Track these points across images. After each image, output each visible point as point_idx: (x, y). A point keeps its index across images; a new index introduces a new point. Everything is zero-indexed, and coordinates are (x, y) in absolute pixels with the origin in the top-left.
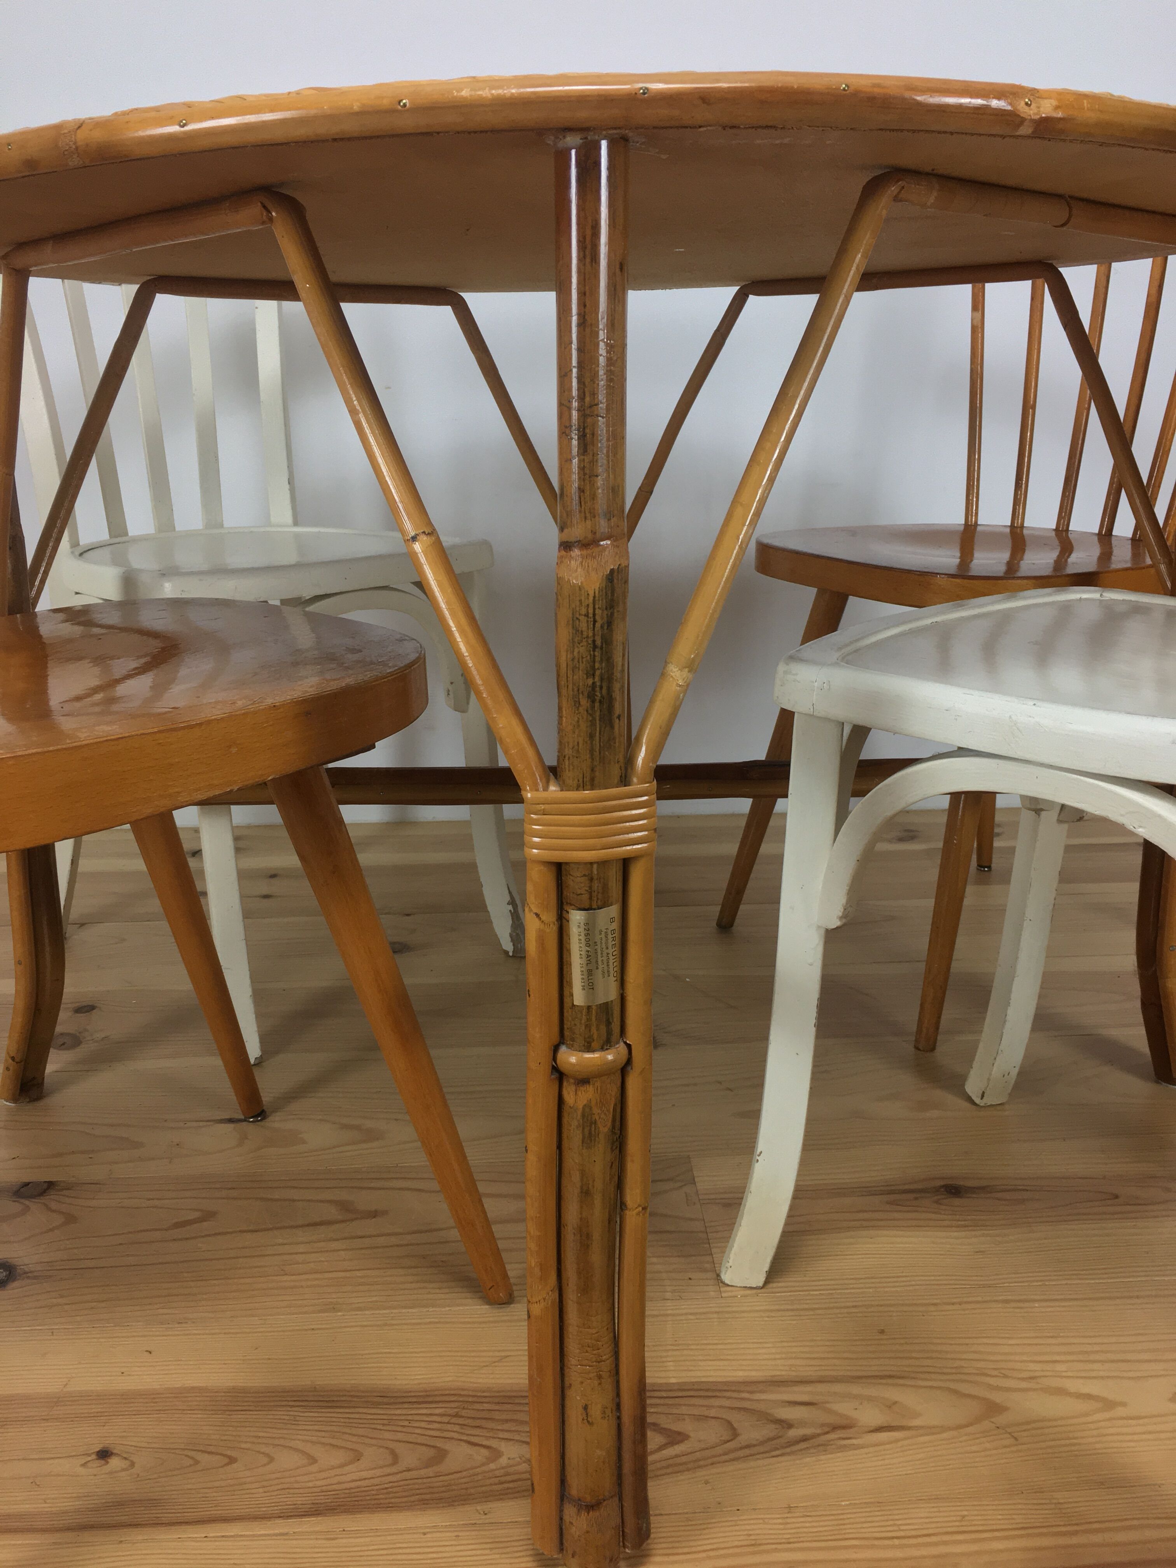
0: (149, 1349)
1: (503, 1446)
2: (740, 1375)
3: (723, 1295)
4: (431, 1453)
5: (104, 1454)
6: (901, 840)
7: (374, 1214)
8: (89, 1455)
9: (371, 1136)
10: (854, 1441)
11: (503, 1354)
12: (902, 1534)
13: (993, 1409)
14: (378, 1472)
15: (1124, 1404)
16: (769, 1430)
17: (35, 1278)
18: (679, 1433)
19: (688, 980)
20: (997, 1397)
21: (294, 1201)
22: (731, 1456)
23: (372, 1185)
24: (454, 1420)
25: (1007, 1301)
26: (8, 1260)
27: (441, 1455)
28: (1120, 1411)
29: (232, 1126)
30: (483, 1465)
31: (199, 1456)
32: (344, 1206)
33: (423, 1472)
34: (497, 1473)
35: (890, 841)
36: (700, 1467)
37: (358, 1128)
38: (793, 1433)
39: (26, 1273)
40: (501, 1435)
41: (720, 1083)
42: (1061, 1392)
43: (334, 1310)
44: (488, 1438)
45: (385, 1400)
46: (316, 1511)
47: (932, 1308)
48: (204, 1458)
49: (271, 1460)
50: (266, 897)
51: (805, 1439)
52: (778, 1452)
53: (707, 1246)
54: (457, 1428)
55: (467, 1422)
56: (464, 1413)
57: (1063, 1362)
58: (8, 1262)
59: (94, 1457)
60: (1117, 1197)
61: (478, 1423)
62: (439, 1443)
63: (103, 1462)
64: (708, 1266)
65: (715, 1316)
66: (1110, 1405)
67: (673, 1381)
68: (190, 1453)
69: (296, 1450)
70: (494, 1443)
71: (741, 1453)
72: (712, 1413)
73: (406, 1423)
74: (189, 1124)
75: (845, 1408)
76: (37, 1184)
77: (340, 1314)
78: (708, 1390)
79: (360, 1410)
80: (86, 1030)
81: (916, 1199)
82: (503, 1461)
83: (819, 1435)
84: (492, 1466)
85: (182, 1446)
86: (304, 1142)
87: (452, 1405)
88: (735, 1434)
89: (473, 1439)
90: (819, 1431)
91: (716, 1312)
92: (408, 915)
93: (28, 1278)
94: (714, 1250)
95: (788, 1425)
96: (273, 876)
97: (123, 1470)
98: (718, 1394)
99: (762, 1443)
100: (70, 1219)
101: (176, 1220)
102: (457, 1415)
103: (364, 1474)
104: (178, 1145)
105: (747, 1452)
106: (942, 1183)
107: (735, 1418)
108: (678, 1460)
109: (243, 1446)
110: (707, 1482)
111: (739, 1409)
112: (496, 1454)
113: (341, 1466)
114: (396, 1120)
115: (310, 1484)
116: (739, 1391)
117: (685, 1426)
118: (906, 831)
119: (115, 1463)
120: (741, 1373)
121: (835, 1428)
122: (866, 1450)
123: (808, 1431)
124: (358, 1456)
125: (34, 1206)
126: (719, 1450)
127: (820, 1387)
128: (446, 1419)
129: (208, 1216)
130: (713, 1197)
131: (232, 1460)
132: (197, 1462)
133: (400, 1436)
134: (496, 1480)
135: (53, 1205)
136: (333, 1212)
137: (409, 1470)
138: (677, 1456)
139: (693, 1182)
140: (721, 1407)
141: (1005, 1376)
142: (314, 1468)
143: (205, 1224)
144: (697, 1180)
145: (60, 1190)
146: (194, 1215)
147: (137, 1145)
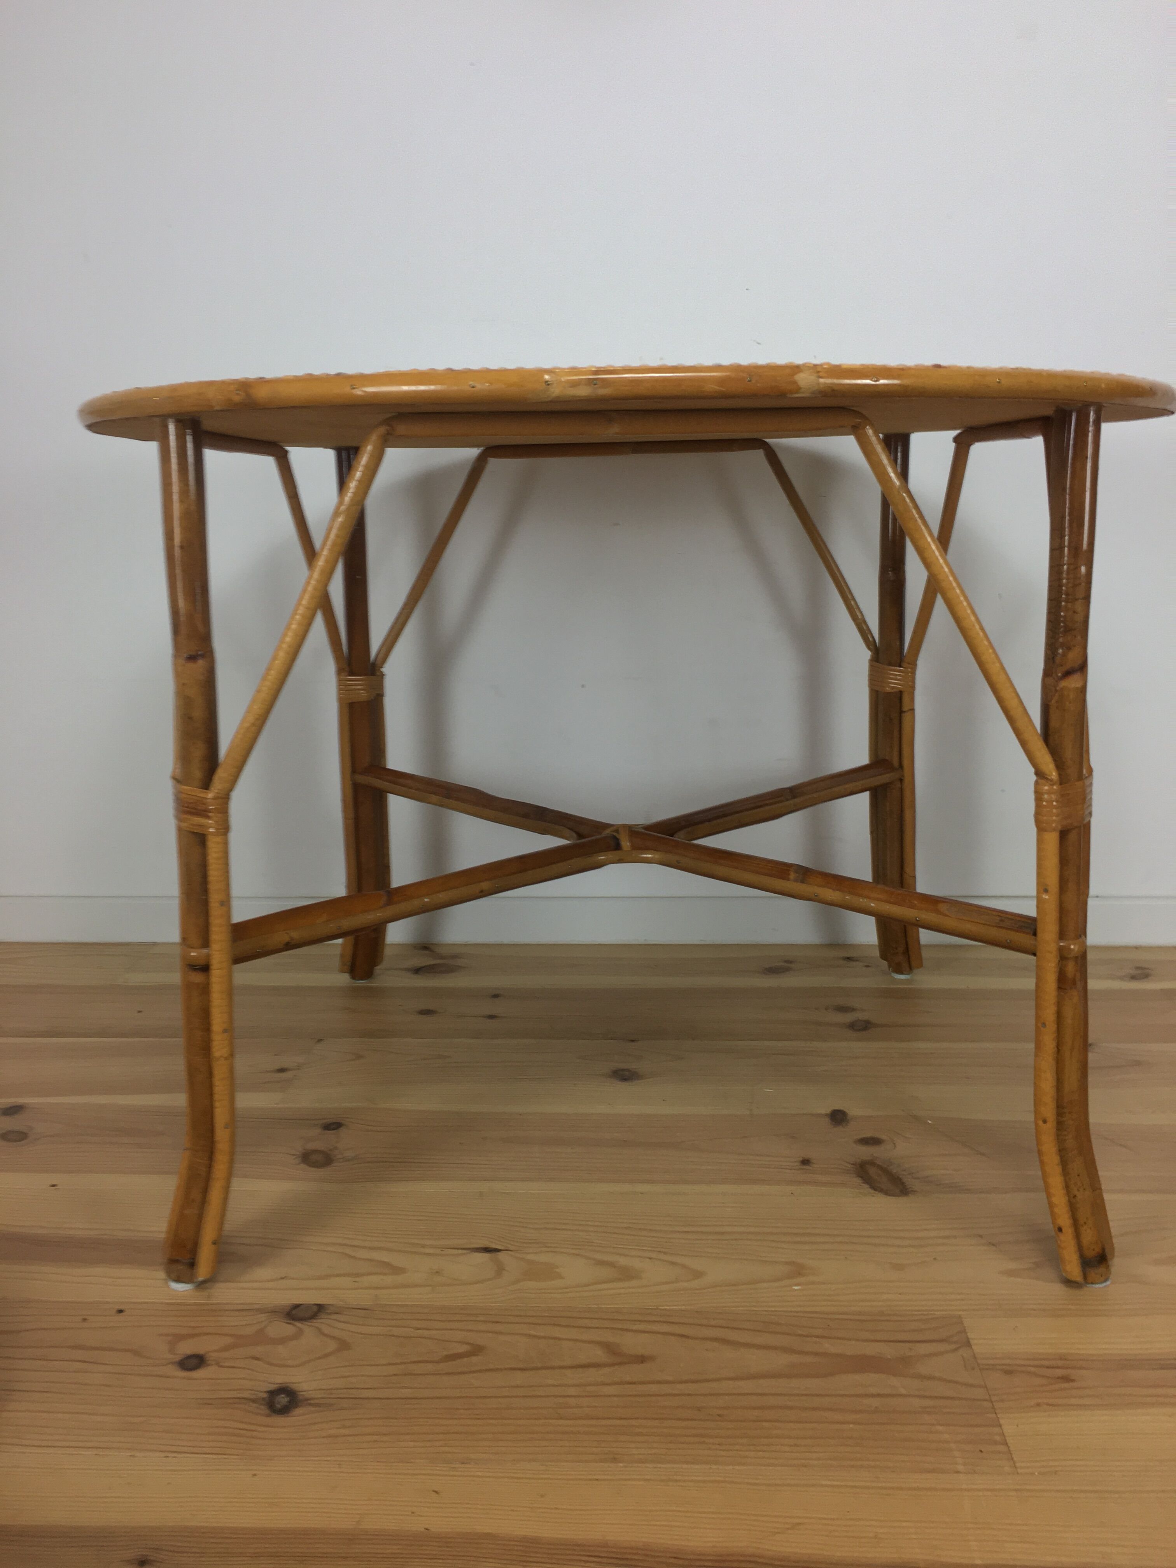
0: (436, 1489)
3: (1020, 1471)
6: (1133, 978)
7: (642, 1359)
9: (627, 1274)
11: (797, 1521)
17: (317, 1405)
19: (930, 1122)
21: (559, 1339)
23: (635, 1327)
26: (288, 1384)
29: (487, 1256)
32: (611, 1349)
35: (1121, 978)
37: (611, 1265)
39: (307, 1399)
41: (981, 1236)
43: (615, 1460)
50: (491, 1017)
53: (994, 1415)
58: (288, 1387)
64: (997, 1438)
65: (1014, 1493)
74: (445, 1251)
76: (308, 1307)
77: (621, 1465)
80: (336, 1148)
86: (561, 1277)
91: (1016, 1490)
92: (633, 1041)
93: (310, 1404)
94: (1002, 1422)
96: (496, 996)
100: (344, 1345)
101: (445, 1353)
104: (437, 1272)
114: (650, 1258)
118: (1137, 968)
125: (307, 1328)
129: (477, 1350)
130: (991, 1362)
135: (326, 1330)
136: (599, 1355)
139: (968, 1344)
143: (474, 1359)
144: (972, 1342)
145: (330, 1314)
146: (463, 1349)
147: (398, 1270)
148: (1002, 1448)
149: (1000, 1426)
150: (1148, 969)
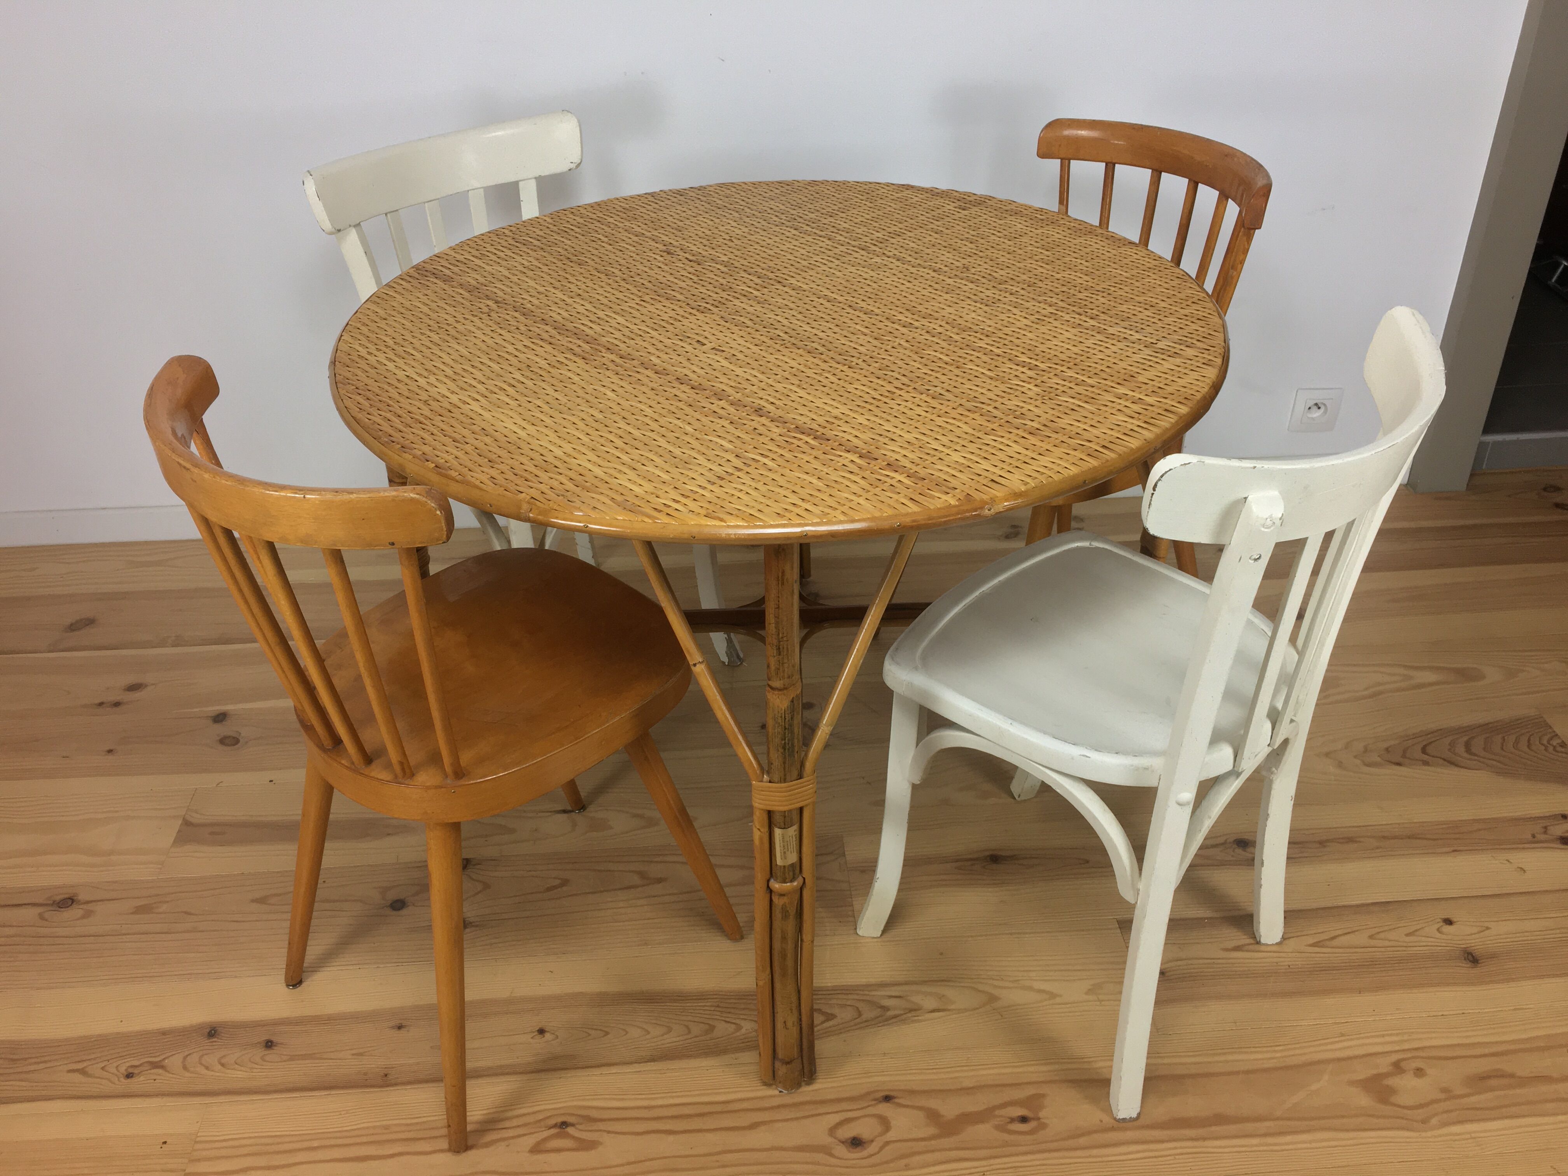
0: (551, 970)
1: (743, 1023)
2: (863, 981)
3: (858, 943)
4: (707, 1027)
5: (541, 1031)
6: (1008, 537)
7: (659, 880)
8: (533, 1032)
9: (651, 822)
10: (920, 1018)
11: (742, 970)
12: (938, 1067)
13: (993, 998)
14: (681, 1038)
15: (1061, 996)
16: (878, 1012)
17: (477, 926)
18: (832, 1015)
20: (996, 992)
21: (612, 871)
22: (859, 1026)
23: (656, 859)
24: (718, 1009)
25: (1011, 934)
27: (712, 1028)
28: (1058, 1000)
29: (565, 816)
30: (733, 1033)
31: (590, 1031)
32: (642, 874)
33: (703, 1038)
34: (741, 1037)
35: (999, 538)
36: (841, 1033)
37: (641, 816)
38: (890, 1013)
39: (471, 923)
40: (742, 1017)
42: (1030, 988)
43: (646, 944)
44: (735, 1019)
45: (680, 998)
46: (653, 1059)
47: (970, 939)
48: (592, 1032)
49: (627, 1032)
51: (895, 1017)
52: (880, 1025)
53: (850, 899)
54: (718, 1013)
55: (724, 1010)
56: (721, 1005)
57: (1033, 971)
59: (536, 1033)
60: (1088, 862)
61: (729, 1010)
62: (711, 1022)
63: (542, 1036)
64: (850, 913)
65: (851, 947)
66: (1053, 995)
67: (830, 985)
68: (584, 1030)
69: (638, 1027)
70: (738, 1021)
71: (862, 1025)
72: (849, 1003)
73: (692, 1011)
74: (540, 814)
75: (917, 999)
77: (650, 947)
78: (847, 990)
79: (668, 1004)
81: (972, 865)
82: (743, 1031)
83: (902, 1015)
84: (738, 1034)
85: (580, 1026)
86: (612, 827)
87: (716, 1000)
88: (860, 1014)
89: (728, 1020)
90: (902, 1012)
91: (854, 943)
93: (473, 926)
95: (885, 1009)
97: (553, 1040)
98: (853, 992)
99: (873, 1019)
100: (487, 886)
101: (546, 886)
102: (718, 1006)
103: (675, 1039)
104: (536, 830)
105: (866, 1024)
106: (987, 853)
107: (861, 1005)
108: (830, 1029)
109: (612, 1025)
110: (845, 1041)
111: (863, 1000)
112: (739, 1028)
113: (663, 1035)
115: (649, 1045)
116: (863, 991)
117: (836, 1011)
118: (1014, 527)
119: (548, 1036)
120: (864, 980)
121: (911, 1011)
122: (926, 1022)
123: (897, 1012)
124: (670, 1030)
126: (852, 1023)
127: (906, 988)
128: (713, 1009)
129: (565, 882)
130: (857, 865)
131: (607, 1033)
132: (590, 1035)
133: (690, 1018)
134: (741, 1041)
136: (636, 880)
137: (696, 1037)
138: (830, 1027)
139: (844, 855)
140: (854, 999)
141: (1002, 980)
142: (648, 1037)
143: (564, 888)
144: (846, 853)
145: (474, 865)
146: (557, 882)
147: (512, 831)
148: (851, 919)
149: (852, 905)
150: (1021, 527)
